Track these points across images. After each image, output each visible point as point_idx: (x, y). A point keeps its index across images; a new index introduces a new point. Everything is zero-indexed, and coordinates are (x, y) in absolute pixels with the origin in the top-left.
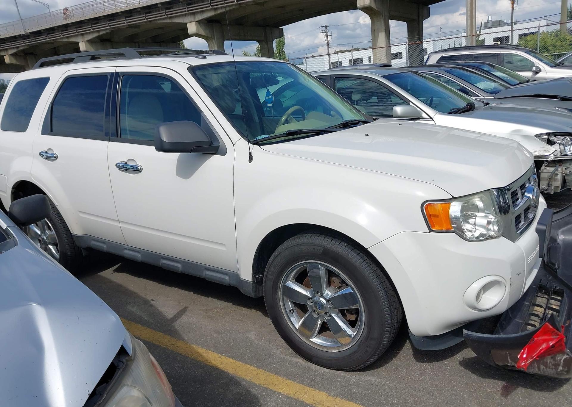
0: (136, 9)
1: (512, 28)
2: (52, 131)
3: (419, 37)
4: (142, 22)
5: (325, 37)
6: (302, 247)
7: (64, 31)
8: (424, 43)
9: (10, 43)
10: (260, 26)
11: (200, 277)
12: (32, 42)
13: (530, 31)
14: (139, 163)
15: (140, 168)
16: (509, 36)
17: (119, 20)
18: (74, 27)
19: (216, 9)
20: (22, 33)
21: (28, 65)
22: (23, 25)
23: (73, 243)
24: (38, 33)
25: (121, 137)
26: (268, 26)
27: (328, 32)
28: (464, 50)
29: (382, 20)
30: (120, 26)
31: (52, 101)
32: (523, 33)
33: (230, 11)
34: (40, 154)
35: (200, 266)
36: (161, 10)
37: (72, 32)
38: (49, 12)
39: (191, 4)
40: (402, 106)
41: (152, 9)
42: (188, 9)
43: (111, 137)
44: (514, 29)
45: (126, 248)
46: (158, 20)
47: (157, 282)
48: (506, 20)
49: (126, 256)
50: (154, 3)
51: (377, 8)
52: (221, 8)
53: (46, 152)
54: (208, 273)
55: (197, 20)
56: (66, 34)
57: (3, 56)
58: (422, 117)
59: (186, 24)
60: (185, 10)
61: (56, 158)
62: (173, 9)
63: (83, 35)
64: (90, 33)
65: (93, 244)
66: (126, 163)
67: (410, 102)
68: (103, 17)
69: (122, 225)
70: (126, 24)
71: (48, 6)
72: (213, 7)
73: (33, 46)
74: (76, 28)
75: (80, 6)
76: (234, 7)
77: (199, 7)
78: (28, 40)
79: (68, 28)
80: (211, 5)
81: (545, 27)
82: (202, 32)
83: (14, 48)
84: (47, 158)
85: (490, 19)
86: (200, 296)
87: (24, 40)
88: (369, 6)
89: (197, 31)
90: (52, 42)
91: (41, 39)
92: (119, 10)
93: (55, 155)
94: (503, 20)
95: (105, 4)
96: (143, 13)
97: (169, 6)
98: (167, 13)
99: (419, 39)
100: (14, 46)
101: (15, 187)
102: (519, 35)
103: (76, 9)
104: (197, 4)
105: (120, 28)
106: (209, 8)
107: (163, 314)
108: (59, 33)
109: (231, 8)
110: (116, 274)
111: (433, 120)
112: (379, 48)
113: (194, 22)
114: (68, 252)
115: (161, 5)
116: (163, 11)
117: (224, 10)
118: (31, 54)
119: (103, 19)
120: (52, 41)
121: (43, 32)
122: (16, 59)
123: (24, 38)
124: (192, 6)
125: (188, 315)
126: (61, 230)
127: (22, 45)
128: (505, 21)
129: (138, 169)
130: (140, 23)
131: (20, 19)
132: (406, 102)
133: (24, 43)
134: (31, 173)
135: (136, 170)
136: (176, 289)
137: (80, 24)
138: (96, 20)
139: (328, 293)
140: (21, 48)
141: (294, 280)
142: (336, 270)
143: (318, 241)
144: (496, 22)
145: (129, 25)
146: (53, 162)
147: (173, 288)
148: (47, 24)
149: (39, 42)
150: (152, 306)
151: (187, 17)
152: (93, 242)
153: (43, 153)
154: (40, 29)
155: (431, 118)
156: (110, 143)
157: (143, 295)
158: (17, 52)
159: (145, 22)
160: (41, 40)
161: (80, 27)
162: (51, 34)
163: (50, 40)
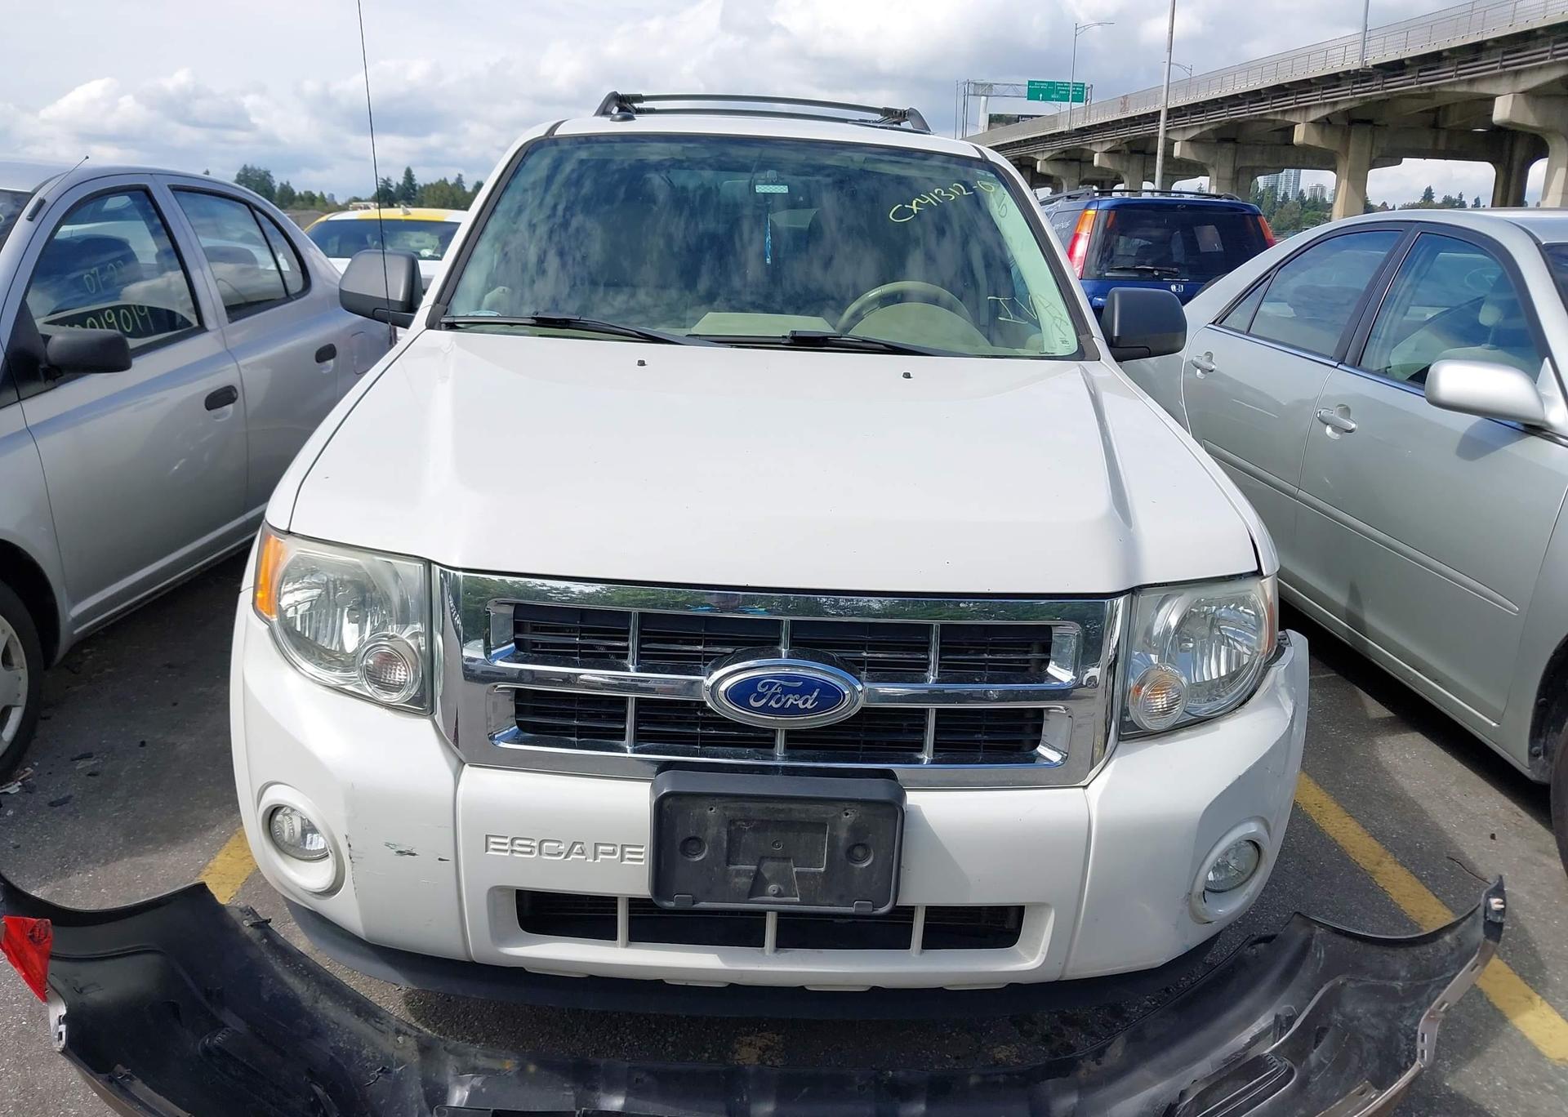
7: (1464, 62)
9: (1321, 92)
12: (1376, 90)
21: (1347, 149)
22: (1363, 47)
24: (1395, 68)
37: (1489, 64)
56: (1469, 70)
57: (1293, 126)
64: (1540, 68)
73: (1373, 103)
78: (1363, 85)
79: (1482, 54)
83: (1325, 104)
87: (1355, 86)
90: (1424, 94)
91: (1399, 85)
108: (1451, 69)
118: (1369, 122)
120: (1425, 91)
121: (1408, 66)
122: (1322, 133)
123: (1356, 79)
127: (1347, 98)
131: (1362, 30)
133: (1353, 94)
140: (1341, 107)
149: (1390, 93)
158: (1329, 115)
160: (1396, 87)
162: (1434, 69)
163: (1421, 88)
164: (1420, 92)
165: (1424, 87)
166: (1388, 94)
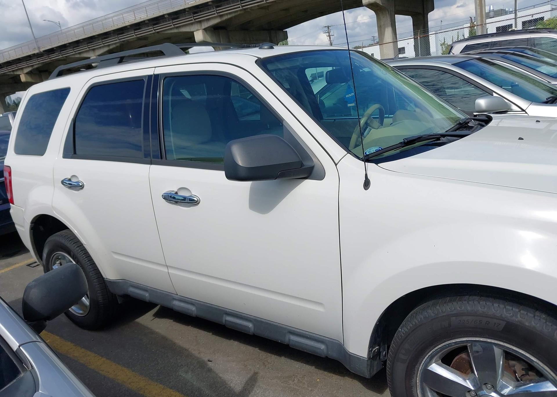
0: (144, 21)
1: (516, 15)
2: (75, 153)
3: (425, 30)
4: (150, 34)
5: (328, 37)
6: (464, 318)
7: (75, 47)
8: (430, 36)
9: (25, 62)
10: (264, 30)
11: (281, 342)
12: (46, 59)
13: (534, 17)
14: (195, 193)
15: (196, 200)
16: (512, 24)
17: (128, 34)
18: (86, 43)
19: (221, 16)
20: (36, 52)
22: (37, 44)
23: (106, 289)
24: (51, 51)
25: (166, 158)
26: (272, 29)
27: (330, 32)
28: (490, 37)
29: (388, 15)
30: (130, 39)
31: (74, 117)
32: (527, 20)
33: (235, 17)
34: (63, 182)
35: (281, 327)
36: (167, 20)
37: (83, 48)
38: (60, 30)
39: (197, 13)
40: (484, 98)
41: (160, 20)
42: (194, 18)
43: (152, 159)
44: (518, 16)
45: (175, 298)
46: (166, 30)
47: (209, 331)
48: (508, 8)
49: (176, 308)
50: (161, 14)
51: (382, 3)
52: (227, 14)
53: (70, 180)
54: (293, 338)
55: (203, 27)
56: (77, 50)
57: (19, 75)
58: (511, 110)
59: (193, 33)
60: (191, 19)
61: (82, 187)
62: (179, 18)
63: (94, 50)
64: (100, 47)
65: (132, 290)
66: (176, 193)
67: (493, 93)
68: (112, 32)
69: (171, 271)
70: (135, 37)
71: (59, 25)
72: (219, 14)
73: (47, 64)
74: (88, 43)
75: (91, 22)
76: (239, 13)
77: (205, 15)
78: (42, 58)
79: (80, 44)
80: (216, 12)
81: (550, 12)
82: (209, 39)
83: (29, 67)
84: (71, 188)
85: (492, 9)
86: (269, 354)
87: (38, 59)
88: (375, 2)
89: (203, 38)
90: (65, 59)
92: (127, 24)
93: (80, 183)
94: (504, 9)
95: (114, 18)
96: (151, 25)
97: (176, 16)
98: (174, 23)
99: (425, 32)
100: (29, 65)
101: (34, 221)
102: (523, 22)
103: (87, 25)
104: (203, 12)
105: (129, 41)
106: (215, 15)
107: (226, 384)
108: (71, 50)
109: (236, 14)
110: (157, 320)
111: (526, 112)
112: (386, 43)
113: (201, 30)
114: (100, 299)
115: (168, 15)
116: (170, 21)
117: (229, 16)
118: (46, 71)
119: (112, 33)
121: (55, 50)
122: (31, 77)
123: (38, 56)
124: (198, 14)
125: (261, 385)
126: (90, 273)
127: (37, 63)
128: (507, 10)
129: (194, 200)
130: (148, 35)
131: (34, 39)
132: (489, 93)
133: (38, 61)
134: (53, 205)
135: (191, 202)
136: (236, 343)
137: (91, 40)
138: (106, 35)
140: (35, 67)
141: (440, 361)
142: (528, 355)
143: (493, 310)
144: (498, 11)
145: (138, 38)
146: (79, 192)
147: (232, 341)
148: (59, 41)
150: (210, 370)
151: (193, 25)
152: (131, 289)
153: (66, 181)
154: (53, 47)
155: (523, 110)
156: (153, 166)
157: (195, 353)
158: (32, 70)
159: (153, 33)
160: (53, 58)
161: (91, 42)
162: (64, 50)
163: (63, 57)
164: (62, 59)
165: (64, 57)
166: (51, 60)
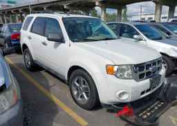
15: (47, 44)
112: (157, 15)
139: (83, 86)
141: (76, 82)
